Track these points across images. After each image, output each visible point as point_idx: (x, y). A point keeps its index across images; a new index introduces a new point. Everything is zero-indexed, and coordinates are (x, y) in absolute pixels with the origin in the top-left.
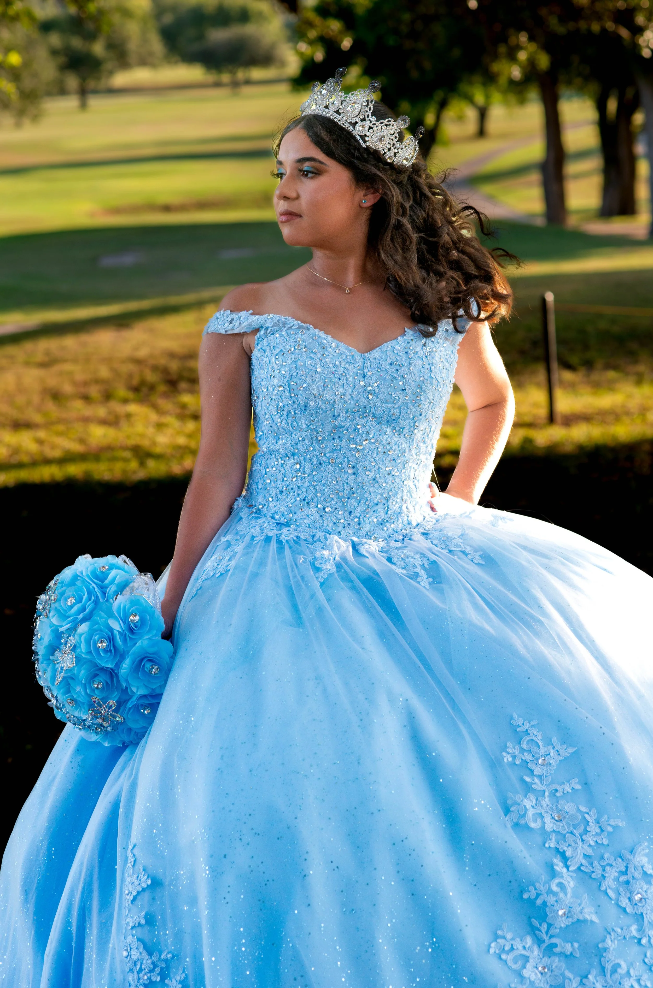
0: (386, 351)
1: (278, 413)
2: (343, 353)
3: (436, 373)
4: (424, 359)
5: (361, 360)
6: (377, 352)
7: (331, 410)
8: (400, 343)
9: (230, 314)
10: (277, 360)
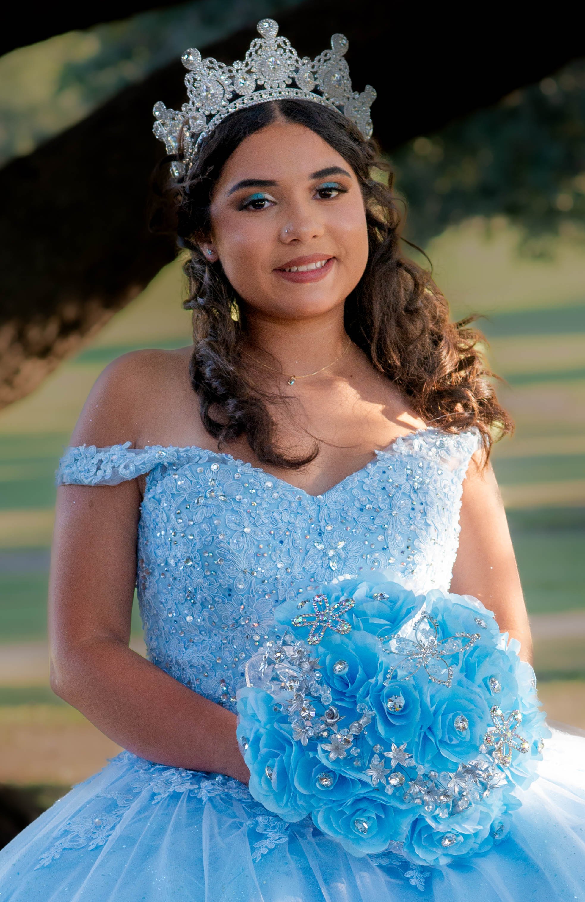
0: (352, 489)
1: (186, 600)
2: (283, 497)
3: (433, 517)
4: (413, 496)
5: (313, 507)
6: (337, 491)
7: (271, 592)
8: (371, 473)
9: (97, 452)
10: (179, 516)
